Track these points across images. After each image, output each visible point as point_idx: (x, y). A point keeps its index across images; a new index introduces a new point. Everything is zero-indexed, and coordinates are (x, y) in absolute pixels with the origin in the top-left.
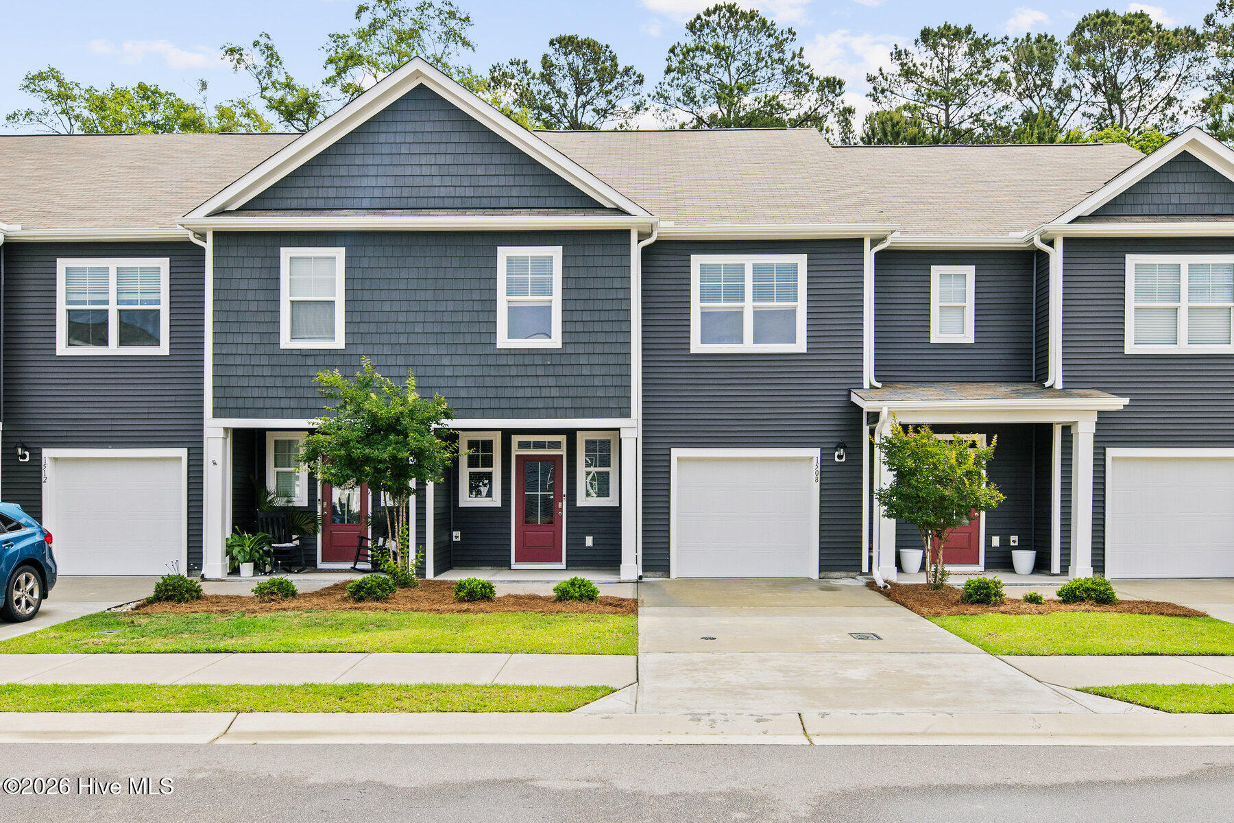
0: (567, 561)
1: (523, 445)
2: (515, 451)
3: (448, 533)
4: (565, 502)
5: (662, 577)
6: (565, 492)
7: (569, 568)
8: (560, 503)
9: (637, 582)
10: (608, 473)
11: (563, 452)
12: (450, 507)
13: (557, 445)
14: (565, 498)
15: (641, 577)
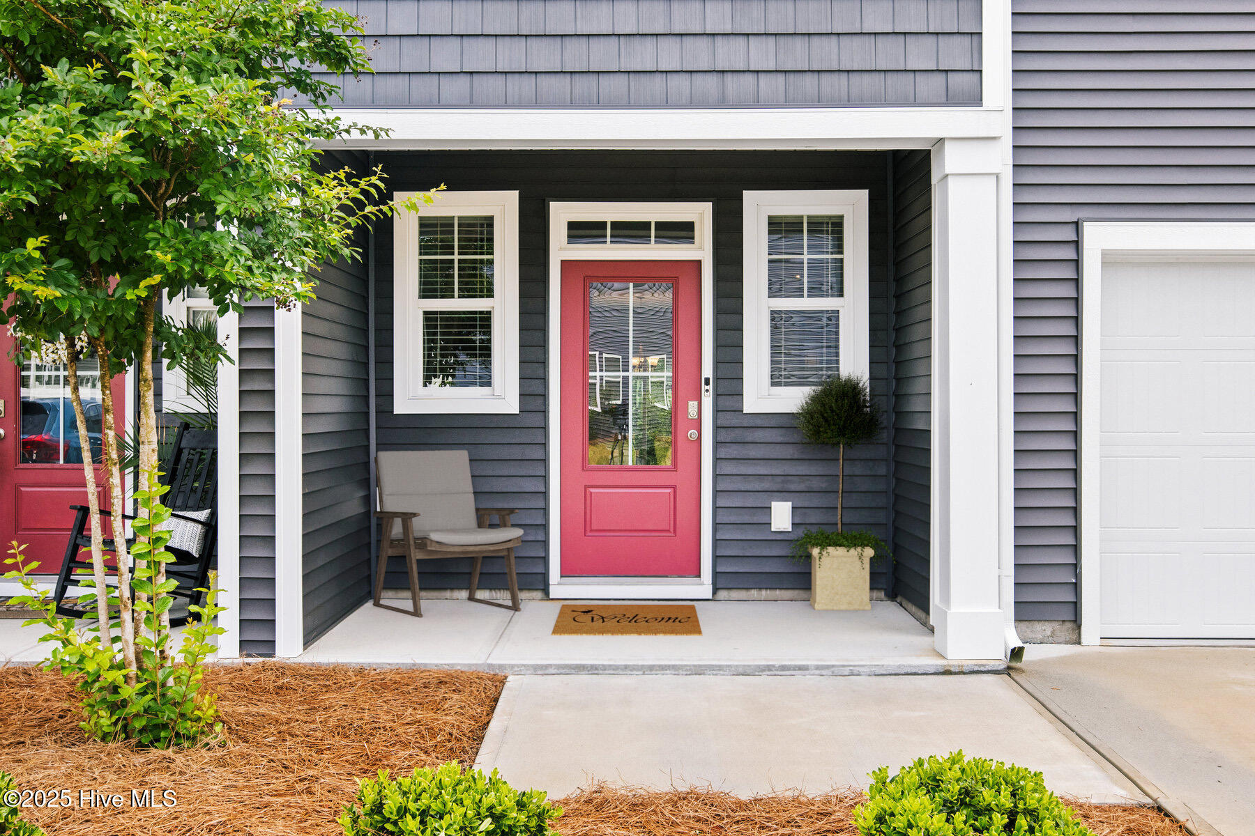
0: (716, 574)
1: (580, 231)
2: (561, 249)
3: (362, 493)
4: (708, 401)
5: (1052, 639)
6: (708, 371)
7: (722, 594)
8: (692, 406)
9: (1008, 671)
10: (834, 316)
11: (701, 250)
12: (367, 414)
13: (681, 231)
14: (710, 387)
15: (1017, 654)
